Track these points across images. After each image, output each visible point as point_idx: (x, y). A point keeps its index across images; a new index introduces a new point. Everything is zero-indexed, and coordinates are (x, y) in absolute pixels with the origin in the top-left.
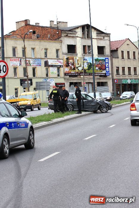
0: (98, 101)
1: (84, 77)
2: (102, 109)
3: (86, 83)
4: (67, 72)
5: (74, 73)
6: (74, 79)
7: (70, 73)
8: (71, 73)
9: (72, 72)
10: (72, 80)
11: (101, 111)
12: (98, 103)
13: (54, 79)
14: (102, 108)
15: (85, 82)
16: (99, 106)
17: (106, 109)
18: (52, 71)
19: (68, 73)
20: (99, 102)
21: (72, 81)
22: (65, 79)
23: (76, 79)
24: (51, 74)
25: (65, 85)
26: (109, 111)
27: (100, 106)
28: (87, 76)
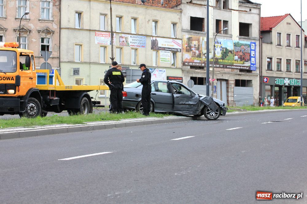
0: (201, 98)
1: (213, 69)
2: (208, 113)
3: (218, 80)
4: (187, 61)
5: (199, 63)
6: (198, 73)
7: (192, 63)
8: (194, 63)
9: (195, 61)
10: (195, 73)
11: (206, 116)
12: (201, 102)
13: (165, 70)
14: (208, 110)
15: (215, 78)
16: (202, 107)
17: (216, 114)
18: (163, 57)
19: (189, 63)
20: (203, 99)
21: (194, 76)
22: (183, 71)
23: (201, 73)
24: (162, 61)
25: (182, 80)
26: (221, 118)
27: (205, 106)
28: (220, 69)
